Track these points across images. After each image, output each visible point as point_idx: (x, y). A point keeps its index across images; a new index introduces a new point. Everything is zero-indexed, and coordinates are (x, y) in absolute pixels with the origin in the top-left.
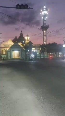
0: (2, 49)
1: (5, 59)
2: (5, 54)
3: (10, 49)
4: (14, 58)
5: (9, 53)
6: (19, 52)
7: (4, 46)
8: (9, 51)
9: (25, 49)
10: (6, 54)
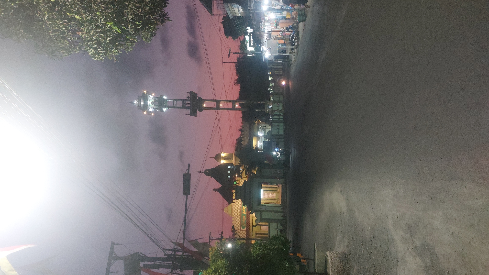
0: (254, 233)
1: (281, 228)
2: (269, 226)
3: (255, 211)
4: (280, 202)
5: (265, 215)
6: (263, 185)
7: (245, 229)
8: (259, 213)
9: (257, 168)
10: (267, 224)
